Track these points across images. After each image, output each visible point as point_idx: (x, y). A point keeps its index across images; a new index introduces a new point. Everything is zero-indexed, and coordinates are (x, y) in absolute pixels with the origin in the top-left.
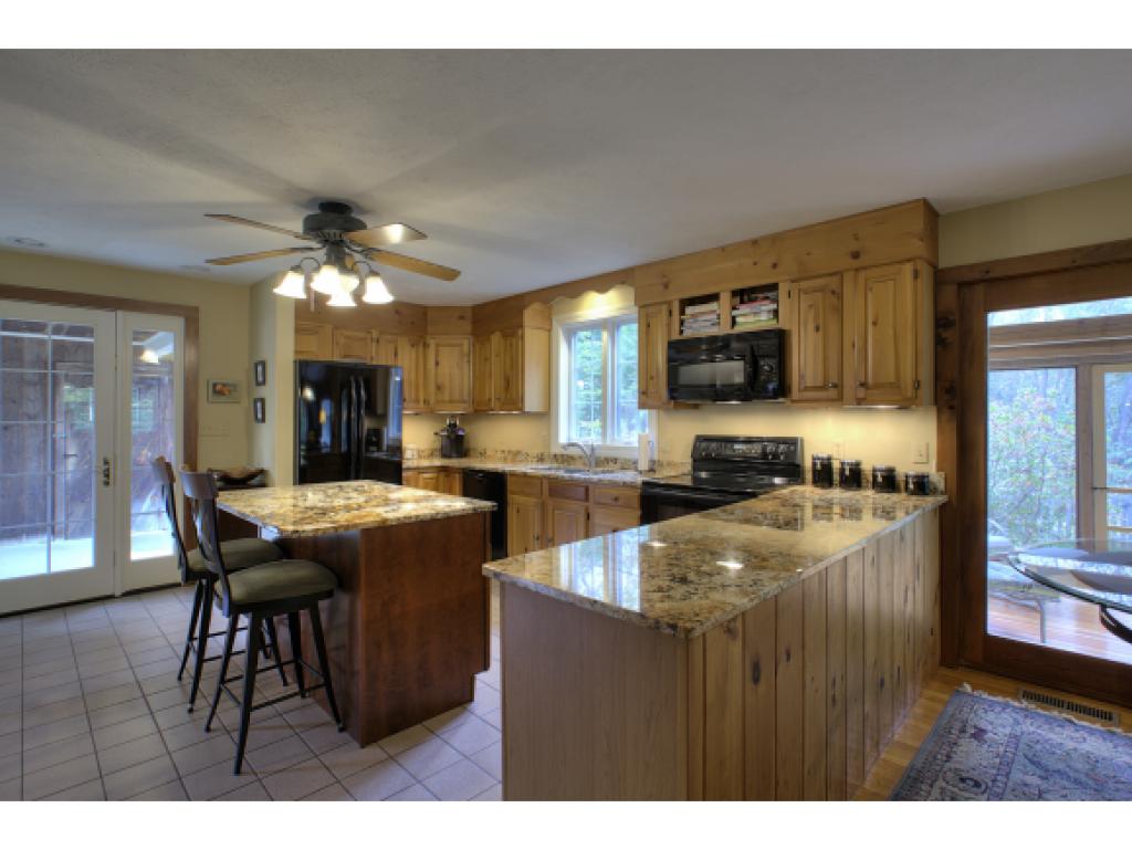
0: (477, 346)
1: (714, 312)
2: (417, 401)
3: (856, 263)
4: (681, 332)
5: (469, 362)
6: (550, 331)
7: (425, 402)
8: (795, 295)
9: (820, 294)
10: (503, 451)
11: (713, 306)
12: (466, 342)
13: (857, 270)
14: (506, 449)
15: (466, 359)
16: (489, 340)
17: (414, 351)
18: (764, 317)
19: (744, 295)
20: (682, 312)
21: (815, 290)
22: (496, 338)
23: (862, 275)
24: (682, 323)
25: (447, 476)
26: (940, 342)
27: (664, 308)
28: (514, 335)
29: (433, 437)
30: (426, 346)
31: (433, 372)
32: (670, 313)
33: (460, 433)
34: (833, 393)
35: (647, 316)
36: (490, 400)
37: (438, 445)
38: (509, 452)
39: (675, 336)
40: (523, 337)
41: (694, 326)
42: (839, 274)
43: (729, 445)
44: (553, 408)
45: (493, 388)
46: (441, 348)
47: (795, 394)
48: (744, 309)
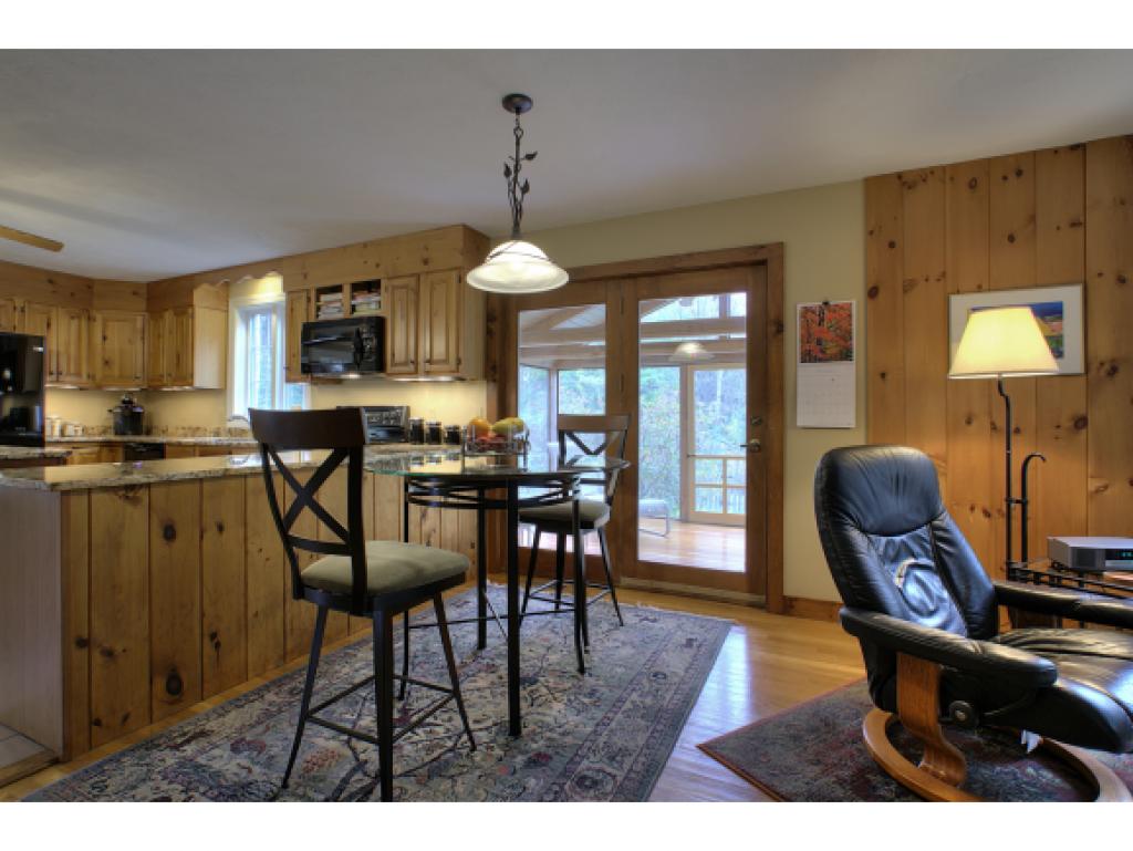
0: (152, 322)
1: (340, 300)
2: (78, 374)
3: (426, 268)
4: (318, 316)
5: (143, 338)
6: (227, 311)
7: (89, 376)
8: (390, 290)
9: (404, 290)
10: (183, 428)
11: (339, 296)
12: (139, 319)
13: (427, 273)
14: (186, 425)
15: (139, 336)
16: (162, 317)
17: (74, 323)
18: (373, 306)
19: (358, 287)
20: (318, 300)
21: (402, 287)
22: (168, 316)
23: (431, 277)
24: (318, 309)
25: (111, 451)
26: (489, 333)
27: (304, 295)
28: (184, 313)
29: (105, 414)
30: (90, 319)
31: (100, 347)
32: (309, 299)
33: (138, 410)
34: (411, 368)
35: (292, 301)
36: (162, 376)
37: (111, 423)
38: (190, 428)
39: (312, 319)
40: (193, 317)
41: (327, 311)
42: (418, 276)
44: (228, 386)
45: (165, 365)
46: (110, 324)
47: (389, 368)
48: (360, 299)
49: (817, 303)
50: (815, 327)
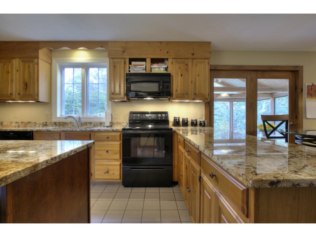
1: (143, 65)
3: (193, 57)
6: (51, 64)
8: (174, 63)
9: (182, 64)
11: (143, 62)
13: (193, 59)
18: (162, 69)
19: (154, 61)
20: (130, 63)
23: (195, 61)
24: (129, 68)
27: (123, 60)
32: (125, 63)
35: (114, 62)
39: (128, 72)
40: (38, 64)
41: (134, 69)
42: (187, 59)
43: (144, 115)
45: (15, 88)
48: (155, 66)
49: (310, 84)
50: (310, 91)
